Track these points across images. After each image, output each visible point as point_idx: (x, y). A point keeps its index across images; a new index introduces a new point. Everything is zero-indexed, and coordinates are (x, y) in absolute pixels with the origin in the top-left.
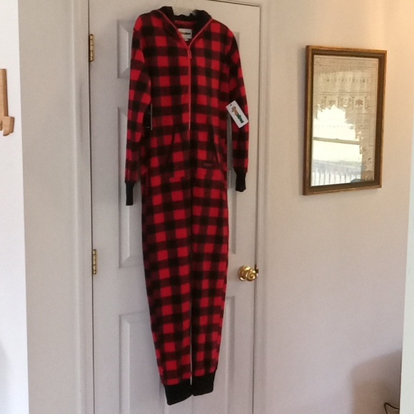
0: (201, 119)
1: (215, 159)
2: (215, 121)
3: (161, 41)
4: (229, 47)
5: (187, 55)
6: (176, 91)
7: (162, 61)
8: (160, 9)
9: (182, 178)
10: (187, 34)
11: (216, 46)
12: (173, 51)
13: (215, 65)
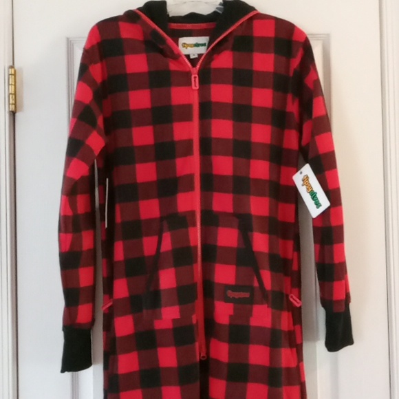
0: (223, 202)
1: (256, 284)
2: (258, 206)
3: (136, 63)
4: (296, 62)
5: (190, 84)
6: (165, 151)
7: (139, 99)
8: (139, 9)
9: (174, 320)
10: (197, 45)
11: (264, 62)
12: (160, 79)
13: (262, 97)
